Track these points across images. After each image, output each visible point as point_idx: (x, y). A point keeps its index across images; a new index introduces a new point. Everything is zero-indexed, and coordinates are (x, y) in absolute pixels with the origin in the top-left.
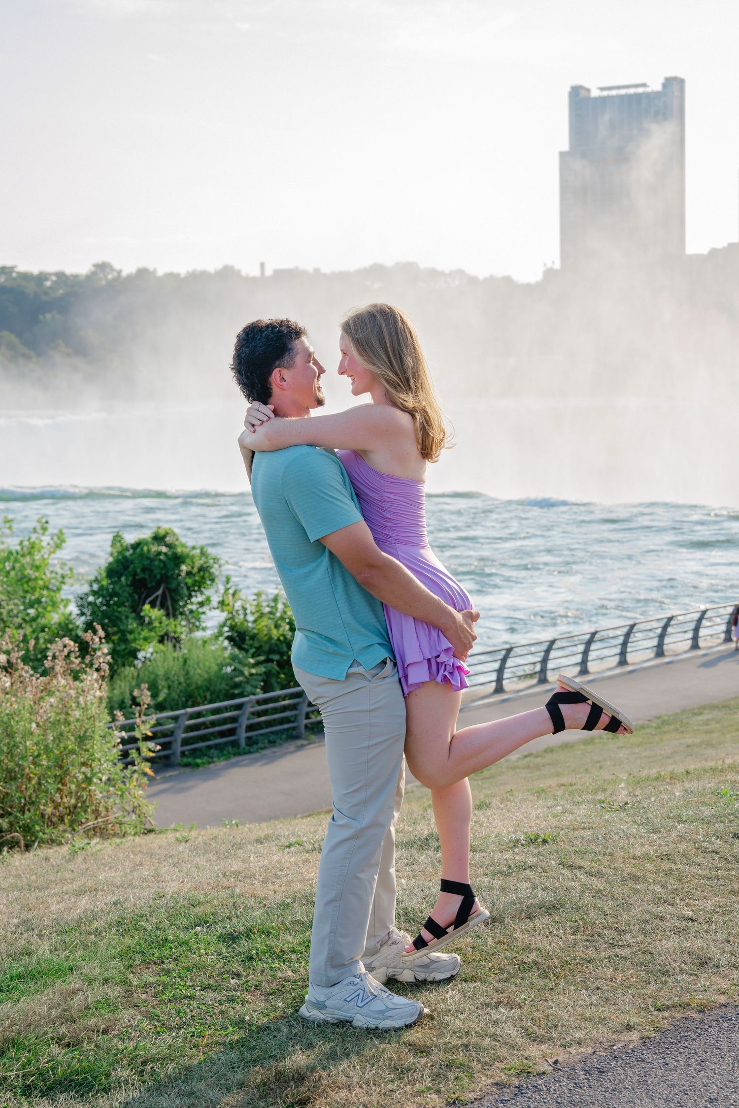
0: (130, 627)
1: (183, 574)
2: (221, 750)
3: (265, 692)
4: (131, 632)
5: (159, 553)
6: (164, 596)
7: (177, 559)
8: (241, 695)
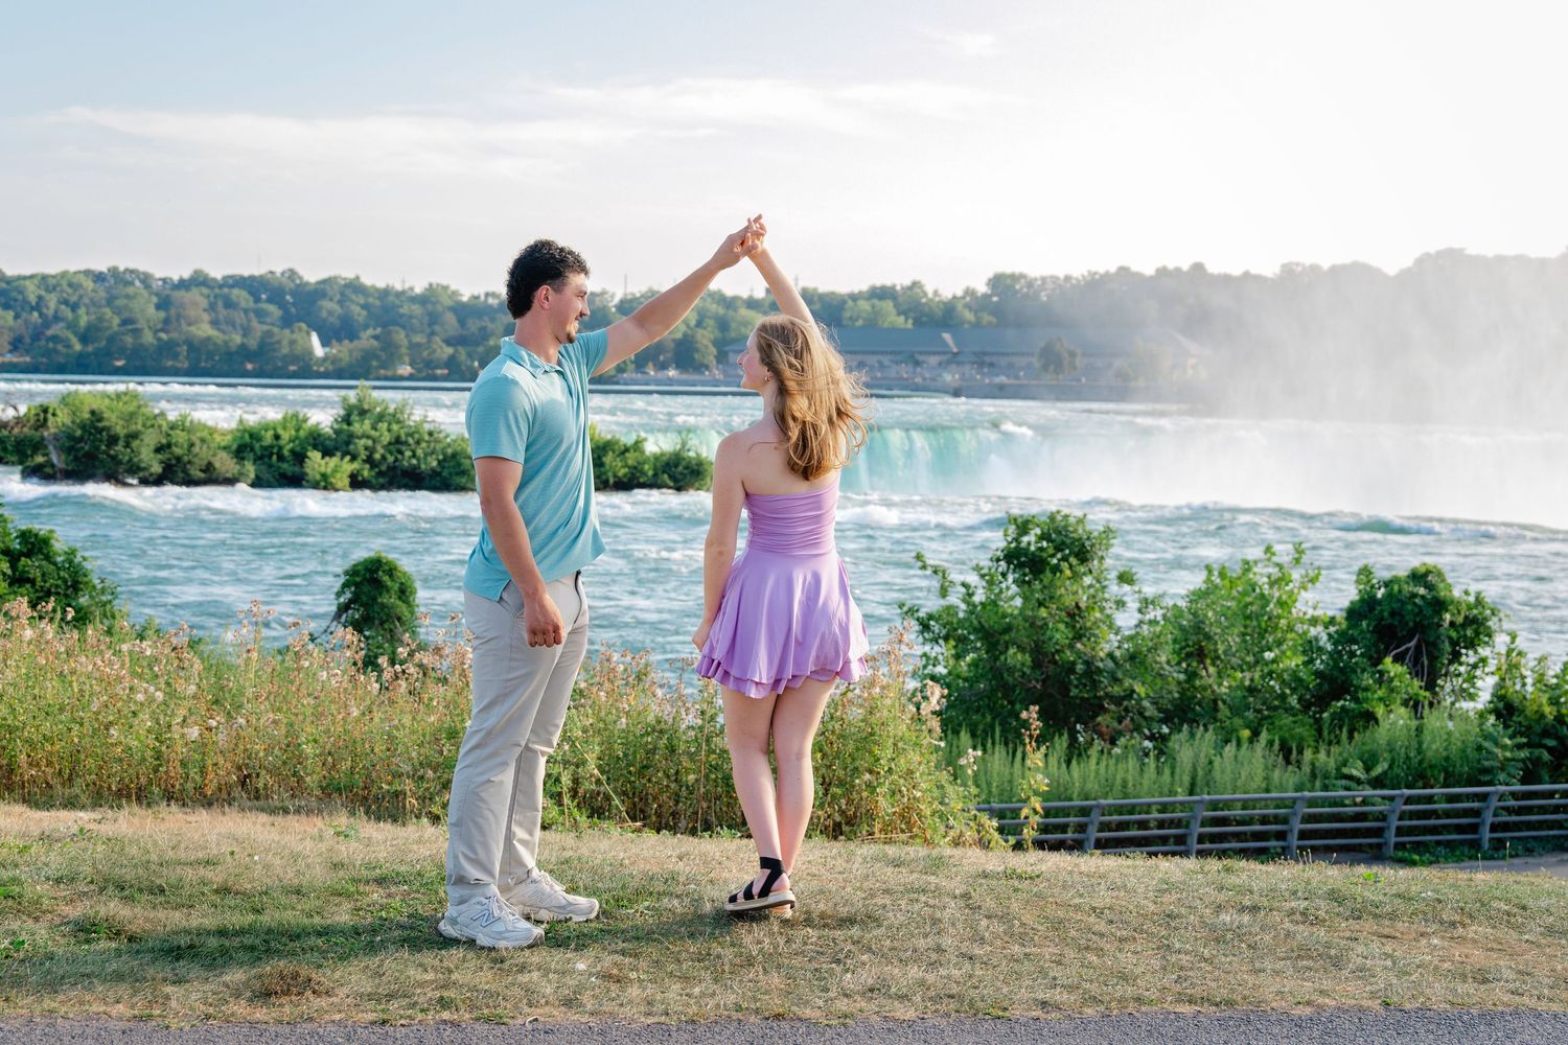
0: (1364, 683)
1: (1446, 624)
2: (1453, 850)
3: (1523, 784)
4: (1366, 689)
5: (1414, 595)
6: (1418, 647)
7: (1439, 605)
8: (1490, 783)
